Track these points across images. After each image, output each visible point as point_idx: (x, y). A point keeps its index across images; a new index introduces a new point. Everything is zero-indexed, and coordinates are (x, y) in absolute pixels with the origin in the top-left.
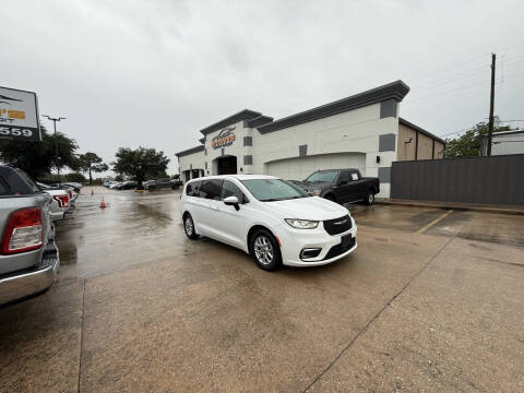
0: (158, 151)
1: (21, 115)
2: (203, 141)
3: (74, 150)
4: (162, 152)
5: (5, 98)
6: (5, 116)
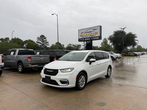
1: (97, 33)
3: (135, 38)
5: (95, 29)
6: (94, 35)
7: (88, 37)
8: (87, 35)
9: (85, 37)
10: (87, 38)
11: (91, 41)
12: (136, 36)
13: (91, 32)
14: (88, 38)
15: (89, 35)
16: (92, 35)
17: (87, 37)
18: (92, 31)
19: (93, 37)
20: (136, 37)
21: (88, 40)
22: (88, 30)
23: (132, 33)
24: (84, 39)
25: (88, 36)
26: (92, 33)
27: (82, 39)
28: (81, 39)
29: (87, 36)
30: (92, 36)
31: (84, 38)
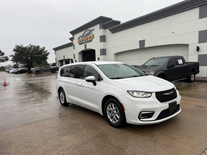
2: (72, 39)
4: (44, 48)
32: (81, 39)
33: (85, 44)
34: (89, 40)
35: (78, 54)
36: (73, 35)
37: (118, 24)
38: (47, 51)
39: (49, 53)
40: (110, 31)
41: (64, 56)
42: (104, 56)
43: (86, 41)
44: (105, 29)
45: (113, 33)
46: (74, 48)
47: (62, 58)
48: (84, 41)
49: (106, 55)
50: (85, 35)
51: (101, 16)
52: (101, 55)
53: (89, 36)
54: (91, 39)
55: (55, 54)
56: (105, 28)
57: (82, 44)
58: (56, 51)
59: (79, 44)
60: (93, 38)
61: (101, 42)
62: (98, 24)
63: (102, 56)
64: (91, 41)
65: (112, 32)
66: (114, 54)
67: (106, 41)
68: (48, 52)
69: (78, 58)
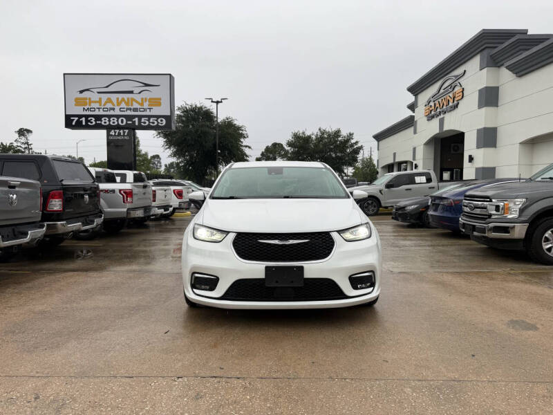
0: (344, 133)
1: (156, 102)
2: (412, 107)
3: (242, 140)
4: (351, 134)
5: (147, 85)
6: (146, 105)
7: (117, 112)
8: (109, 100)
9: (101, 113)
10: (109, 117)
11: (133, 129)
12: (244, 132)
13: (131, 92)
14: (118, 117)
15: (119, 104)
16: (136, 105)
17: (112, 113)
18: (136, 90)
19: (140, 117)
20: (245, 137)
21: (118, 127)
22: (114, 83)
23: (235, 122)
24: (98, 118)
25: (117, 106)
26: (133, 100)
27: (87, 117)
28: (80, 116)
29: (109, 106)
30: (135, 110)
31: (97, 113)
32: (432, 104)
33: (442, 116)
34: (451, 104)
35: (422, 147)
36: (416, 95)
37: (536, 45)
38: (357, 143)
39: (361, 148)
40: (511, 71)
41: (395, 154)
42: (490, 150)
43: (444, 107)
44: (499, 67)
45: (520, 76)
46: (415, 132)
47: (391, 161)
48: (438, 110)
49: (496, 147)
50: (442, 91)
51: (484, 30)
52: (478, 147)
53: (451, 95)
54: (455, 102)
55: (378, 150)
56: (497, 63)
57: (433, 117)
58: (380, 142)
59: (426, 118)
60: (461, 97)
61: (480, 106)
62: (478, 53)
63: (482, 150)
64: (456, 106)
65: (516, 73)
66: (520, 143)
67: (499, 105)
68: (359, 145)
69: (422, 157)
